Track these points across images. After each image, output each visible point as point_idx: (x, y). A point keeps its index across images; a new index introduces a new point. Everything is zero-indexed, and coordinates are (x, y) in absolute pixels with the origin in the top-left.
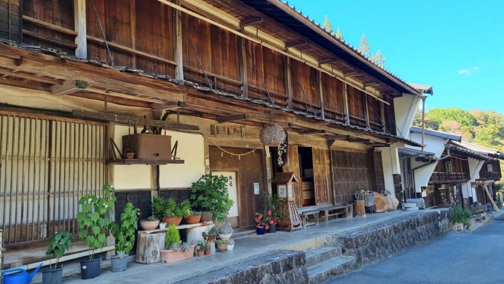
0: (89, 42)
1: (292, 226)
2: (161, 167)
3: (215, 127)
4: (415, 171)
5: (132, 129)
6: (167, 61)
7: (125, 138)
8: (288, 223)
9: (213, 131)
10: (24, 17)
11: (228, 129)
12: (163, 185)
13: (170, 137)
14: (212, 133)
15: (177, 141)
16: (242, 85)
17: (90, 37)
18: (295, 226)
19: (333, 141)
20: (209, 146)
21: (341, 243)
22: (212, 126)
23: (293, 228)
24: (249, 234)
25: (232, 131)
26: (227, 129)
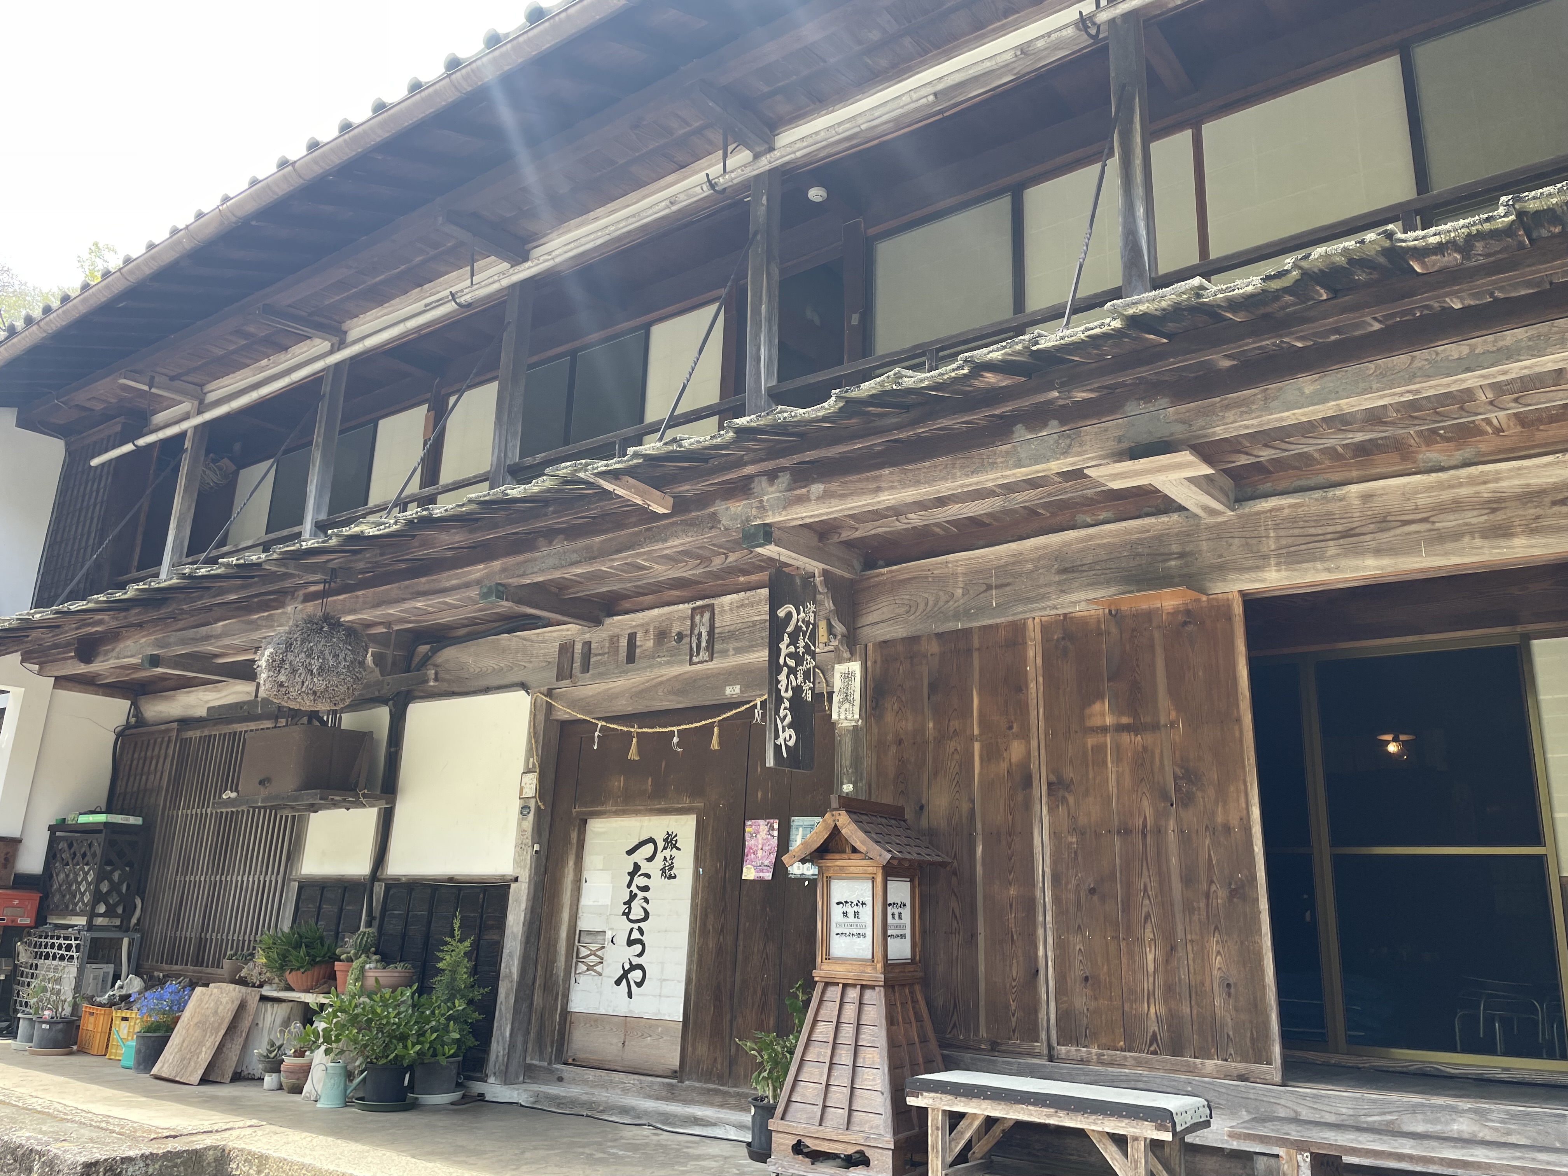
1: (782, 1141)
3: (579, 648)
11: (632, 638)
22: (566, 649)
25: (649, 643)
26: (622, 644)
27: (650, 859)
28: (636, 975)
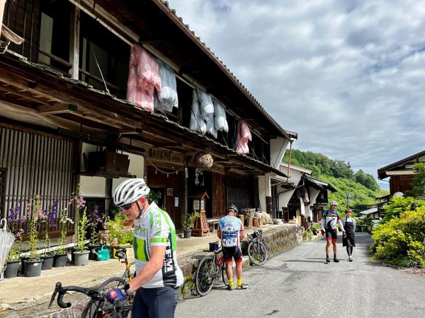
1: (203, 232)
2: (114, 180)
3: (153, 150)
4: (279, 195)
8: (199, 229)
11: (161, 152)
13: (128, 156)
14: (150, 155)
17: (81, 70)
19: (230, 168)
20: (148, 165)
25: (164, 155)
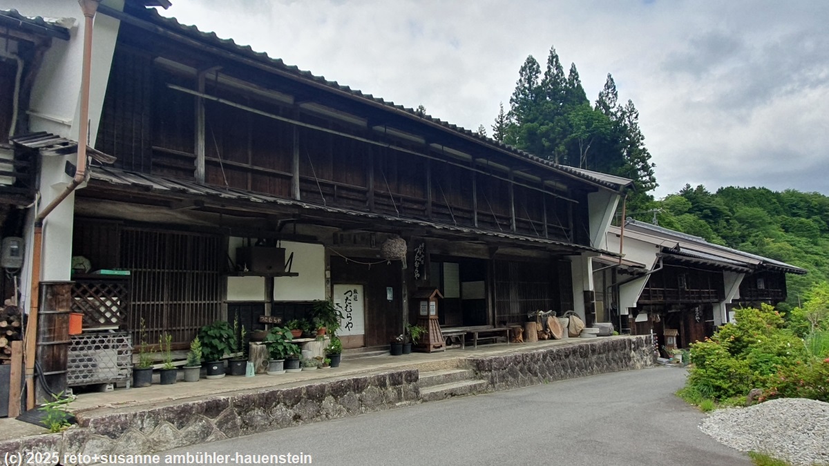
0: (207, 162)
1: (431, 346)
2: (277, 280)
3: (339, 235)
4: (621, 286)
5: (246, 239)
6: (283, 173)
7: (238, 250)
8: (427, 343)
9: (336, 240)
10: (154, 147)
11: (355, 236)
12: (276, 298)
13: (284, 249)
14: (335, 243)
15: (292, 253)
16: (368, 191)
17: (209, 158)
18: (435, 347)
19: (497, 249)
20: (331, 256)
21: (474, 366)
22: (335, 235)
23: (432, 349)
24: (376, 354)
25: (360, 239)
26: (352, 238)
27: (351, 296)
28: (350, 325)
